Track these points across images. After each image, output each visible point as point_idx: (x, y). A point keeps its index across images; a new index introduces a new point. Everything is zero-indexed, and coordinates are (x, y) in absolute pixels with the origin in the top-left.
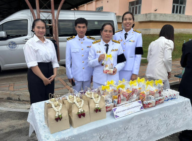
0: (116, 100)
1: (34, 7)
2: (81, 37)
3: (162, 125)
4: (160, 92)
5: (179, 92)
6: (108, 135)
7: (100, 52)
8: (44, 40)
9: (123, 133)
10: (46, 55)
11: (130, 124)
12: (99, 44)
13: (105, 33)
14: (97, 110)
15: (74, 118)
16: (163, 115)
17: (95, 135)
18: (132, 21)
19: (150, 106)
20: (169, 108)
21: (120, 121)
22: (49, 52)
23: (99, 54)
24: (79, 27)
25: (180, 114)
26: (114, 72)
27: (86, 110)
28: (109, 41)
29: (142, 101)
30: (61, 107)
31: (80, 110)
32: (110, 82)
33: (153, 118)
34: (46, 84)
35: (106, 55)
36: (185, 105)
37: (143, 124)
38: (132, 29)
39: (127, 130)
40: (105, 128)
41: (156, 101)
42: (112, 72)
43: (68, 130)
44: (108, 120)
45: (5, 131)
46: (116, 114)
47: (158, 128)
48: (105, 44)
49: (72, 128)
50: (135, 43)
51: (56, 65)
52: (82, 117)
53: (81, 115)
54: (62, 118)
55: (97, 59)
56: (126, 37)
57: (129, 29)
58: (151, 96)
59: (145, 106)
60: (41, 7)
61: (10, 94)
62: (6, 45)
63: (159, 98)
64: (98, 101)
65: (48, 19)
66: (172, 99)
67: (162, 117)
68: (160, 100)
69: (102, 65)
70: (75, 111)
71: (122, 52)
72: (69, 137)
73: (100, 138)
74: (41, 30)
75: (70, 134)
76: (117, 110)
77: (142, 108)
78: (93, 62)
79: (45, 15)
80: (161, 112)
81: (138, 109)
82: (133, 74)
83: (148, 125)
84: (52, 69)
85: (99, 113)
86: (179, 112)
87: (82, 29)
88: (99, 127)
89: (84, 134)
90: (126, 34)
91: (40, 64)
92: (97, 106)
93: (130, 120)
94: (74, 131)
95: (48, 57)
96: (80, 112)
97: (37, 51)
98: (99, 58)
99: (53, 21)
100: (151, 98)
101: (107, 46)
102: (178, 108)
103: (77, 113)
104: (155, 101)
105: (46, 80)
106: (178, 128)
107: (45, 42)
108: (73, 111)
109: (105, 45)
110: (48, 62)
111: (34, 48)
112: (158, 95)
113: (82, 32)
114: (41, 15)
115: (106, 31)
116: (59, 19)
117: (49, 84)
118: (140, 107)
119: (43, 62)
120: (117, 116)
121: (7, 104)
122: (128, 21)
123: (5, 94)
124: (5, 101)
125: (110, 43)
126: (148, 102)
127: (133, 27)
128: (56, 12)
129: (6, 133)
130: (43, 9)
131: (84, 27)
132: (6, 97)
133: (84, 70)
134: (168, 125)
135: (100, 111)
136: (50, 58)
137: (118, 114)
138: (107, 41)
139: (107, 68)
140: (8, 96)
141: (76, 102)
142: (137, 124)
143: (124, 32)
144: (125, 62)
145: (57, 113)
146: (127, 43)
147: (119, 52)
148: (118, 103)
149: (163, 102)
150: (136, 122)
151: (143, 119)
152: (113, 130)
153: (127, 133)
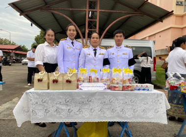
3: (128, 109)
4: (130, 80)
6: (73, 101)
7: (89, 54)
9: (86, 104)
11: (93, 98)
12: (89, 49)
13: (93, 40)
16: (129, 100)
17: (61, 97)
19: (116, 89)
25: (151, 105)
33: (117, 99)
36: (157, 97)
37: (106, 101)
39: (91, 103)
40: (70, 94)
52: (55, 82)
66: (144, 90)
68: (128, 87)
73: (65, 101)
74: (50, 37)
77: (105, 89)
80: (127, 97)
83: (111, 104)
85: (68, 83)
86: (150, 102)
92: (69, 78)
96: (55, 79)
100: (119, 83)
101: (95, 50)
103: (53, 79)
104: (122, 86)
109: (94, 50)
115: (94, 38)
120: (81, 89)
126: (114, 85)
134: (135, 111)
135: (70, 82)
138: (95, 47)
142: (99, 99)
145: (40, 77)
149: (133, 90)
150: (99, 97)
151: (106, 97)
152: (77, 98)
153: (90, 105)
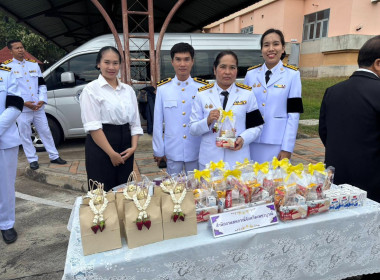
0: (223, 200)
1: (120, 30)
2: (183, 78)
3: (320, 257)
4: (319, 189)
5: (365, 192)
6: (198, 268)
7: (211, 107)
8: (117, 84)
9: (231, 267)
10: (118, 112)
11: (247, 252)
12: (211, 92)
13: (222, 71)
14: (177, 217)
15: (130, 228)
16: (324, 238)
17: (169, 265)
18: (279, 47)
19: (294, 216)
20: (338, 224)
21: (222, 243)
22: (123, 106)
23: (209, 110)
24: (179, 59)
25: (365, 239)
26: (236, 145)
27: (154, 215)
28: (229, 86)
29: (278, 206)
30: (104, 205)
31: (141, 214)
32: (217, 164)
33: (299, 243)
34: (115, 163)
35: (222, 111)
36: (378, 221)
37: (276, 252)
38: (281, 63)
39: (240, 263)
40: (190, 254)
41: (309, 208)
42: (233, 145)
43: (118, 251)
44: (200, 239)
45: (48, 243)
46: (217, 229)
47: (310, 264)
48: (222, 90)
49: (126, 248)
50: (285, 90)
51: (137, 130)
52: (144, 228)
53: (144, 224)
54: (104, 227)
55: (205, 119)
56: (267, 79)
57: (275, 64)
58: (298, 196)
59: (283, 217)
60: (131, 30)
61: (69, 179)
62: (73, 95)
63: (316, 202)
64: (181, 199)
65: (143, 49)
66: (348, 205)
67: (321, 241)
68: (318, 206)
69: (214, 130)
70: (131, 217)
71: (256, 107)
72: (113, 265)
73: (179, 272)
74: (111, 67)
75: (118, 260)
76: (219, 221)
77: (274, 220)
78: (199, 126)
79: (138, 43)
80: (320, 232)
81: (267, 221)
82: (283, 151)
83: (286, 256)
84: (130, 138)
85: (179, 222)
86: (363, 233)
87: (183, 63)
88: (177, 252)
89: (145, 262)
90: (268, 74)
91: (107, 128)
92: (177, 209)
93: (246, 243)
94: (128, 254)
95: (121, 114)
96: (140, 217)
97: (101, 103)
98: (209, 117)
99: (152, 54)
100: (297, 200)
101: (226, 94)
102: (361, 224)
103: (135, 220)
104: (305, 207)
105: (116, 157)
106: (359, 267)
107: (118, 88)
108: (127, 216)
109: (222, 94)
110: (121, 123)
111: (96, 97)
112: (315, 195)
113: (183, 69)
114: (131, 43)
115: (224, 67)
116: (163, 48)
117: (121, 164)
118: (271, 218)
119: (112, 123)
120: (218, 233)
121: (63, 196)
122: (272, 48)
123: (62, 179)
124: (60, 191)
125: (232, 90)
126: (290, 208)
127: (282, 58)
128: (156, 37)
129: (49, 246)
130: (135, 32)
131: (186, 59)
132: (62, 184)
133: (185, 141)
134: (335, 258)
135: (182, 219)
136: (124, 117)
137: (220, 229)
138: (225, 86)
139: (224, 137)
140: (67, 182)
141: (135, 199)
142: (262, 251)
143: (265, 69)
144: (261, 126)
145: (96, 217)
146: (269, 89)
147: (248, 107)
148: (226, 206)
149: (325, 211)
150: (260, 246)
151: (275, 241)
152: (208, 259)
153: (240, 269)
